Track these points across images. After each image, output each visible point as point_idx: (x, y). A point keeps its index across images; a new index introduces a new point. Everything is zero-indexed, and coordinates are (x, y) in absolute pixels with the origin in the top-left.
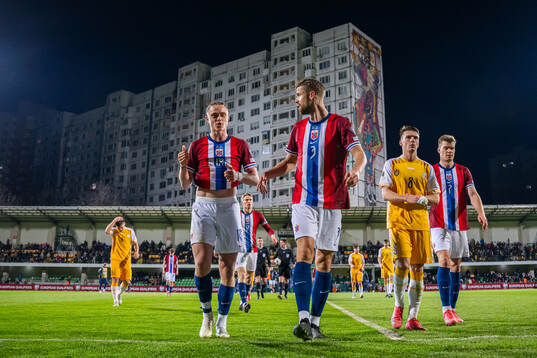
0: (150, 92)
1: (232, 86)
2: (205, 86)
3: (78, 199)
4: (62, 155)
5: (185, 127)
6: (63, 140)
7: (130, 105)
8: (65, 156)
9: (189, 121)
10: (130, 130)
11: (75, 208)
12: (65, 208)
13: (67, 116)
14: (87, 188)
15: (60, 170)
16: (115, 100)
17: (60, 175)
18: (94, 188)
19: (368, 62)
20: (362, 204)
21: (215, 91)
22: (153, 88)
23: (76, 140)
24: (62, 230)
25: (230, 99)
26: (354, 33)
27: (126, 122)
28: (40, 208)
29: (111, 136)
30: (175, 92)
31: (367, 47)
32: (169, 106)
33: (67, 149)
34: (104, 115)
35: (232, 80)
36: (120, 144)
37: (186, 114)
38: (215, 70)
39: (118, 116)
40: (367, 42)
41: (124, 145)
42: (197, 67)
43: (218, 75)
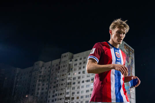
0: (50, 62)
1: (81, 61)
2: (71, 61)
3: (20, 101)
5: (63, 75)
6: (16, 78)
7: (43, 66)
8: (16, 84)
9: (64, 73)
10: (42, 75)
13: (18, 70)
14: (24, 97)
15: (14, 90)
16: (37, 64)
17: (13, 92)
18: (27, 96)
19: (129, 55)
21: (75, 63)
22: (52, 61)
23: (21, 78)
25: (80, 66)
26: (125, 45)
27: (41, 72)
29: (35, 78)
30: (60, 63)
31: (129, 50)
32: (57, 67)
33: (17, 82)
34: (32, 70)
35: (81, 59)
36: (38, 81)
37: (63, 71)
38: (75, 55)
39: (38, 70)
40: (129, 48)
41: (39, 81)
42: (68, 54)
43: (76, 57)
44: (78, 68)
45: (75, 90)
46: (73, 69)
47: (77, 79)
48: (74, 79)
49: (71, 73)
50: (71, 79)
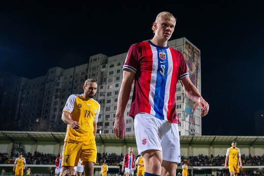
0: (73, 69)
2: (104, 67)
3: (27, 127)
4: (19, 102)
6: (20, 93)
7: (61, 75)
8: (21, 102)
10: (60, 89)
11: (25, 132)
13: (24, 80)
14: (33, 121)
15: (17, 110)
16: (52, 72)
17: (17, 113)
18: (37, 121)
19: (193, 58)
20: (187, 134)
21: (110, 70)
22: (75, 67)
23: (28, 93)
24: (16, 145)
25: (118, 75)
26: (187, 43)
27: (58, 85)
28: (4, 132)
29: (49, 92)
30: (87, 69)
31: (193, 51)
32: (83, 77)
33: (22, 99)
34: (45, 80)
35: (119, 64)
36: (54, 97)
38: (110, 59)
39: (53, 81)
40: (193, 48)
41: (56, 97)
42: (100, 57)
43: (111, 61)
44: (114, 79)
45: (111, 111)
46: (107, 80)
47: (113, 94)
48: (109, 94)
49: (104, 85)
50: (104, 95)
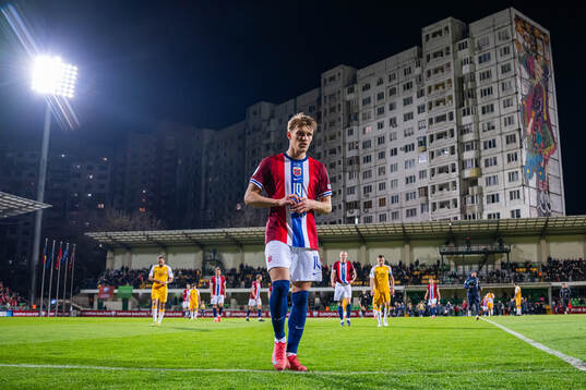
0: (292, 101)
1: (382, 88)
2: (351, 91)
3: (223, 221)
4: (203, 175)
5: (332, 138)
6: (204, 159)
7: (272, 117)
8: (207, 177)
9: (334, 131)
11: (221, 230)
12: (210, 230)
13: (207, 134)
14: (232, 209)
15: (203, 192)
16: (255, 113)
17: (203, 196)
18: (239, 208)
19: (535, 51)
20: (535, 215)
21: (363, 95)
22: (295, 97)
23: (217, 158)
24: (208, 254)
25: (379, 104)
26: (517, 19)
27: (269, 136)
28: (186, 231)
29: (254, 152)
30: (319, 100)
31: (533, 34)
33: (208, 169)
34: (245, 130)
35: (380, 82)
37: (332, 124)
38: (361, 73)
39: (259, 130)
40: (533, 28)
42: (341, 72)
43: (364, 78)
44: (373, 112)
45: (373, 178)
46: (360, 117)
47: (374, 144)
48: (367, 145)
49: (355, 128)
50: (357, 148)
